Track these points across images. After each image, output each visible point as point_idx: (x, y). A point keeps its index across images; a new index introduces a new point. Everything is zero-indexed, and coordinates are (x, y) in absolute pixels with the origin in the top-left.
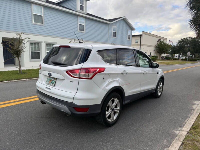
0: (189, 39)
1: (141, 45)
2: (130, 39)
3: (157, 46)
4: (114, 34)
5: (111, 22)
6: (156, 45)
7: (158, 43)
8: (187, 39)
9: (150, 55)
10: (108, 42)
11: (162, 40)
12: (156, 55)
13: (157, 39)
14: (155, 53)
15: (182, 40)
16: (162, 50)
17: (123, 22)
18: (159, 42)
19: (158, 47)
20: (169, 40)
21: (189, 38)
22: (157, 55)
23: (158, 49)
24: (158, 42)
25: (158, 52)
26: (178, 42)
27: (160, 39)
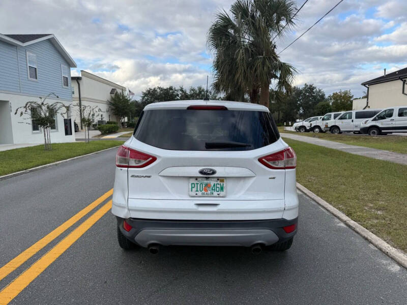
0: (158, 90)
1: (81, 99)
2: (69, 85)
3: (113, 102)
4: (34, 73)
5: (23, 42)
6: (109, 100)
7: (112, 95)
8: (156, 91)
9: (102, 119)
10: (19, 91)
11: (119, 91)
12: (111, 120)
13: (110, 88)
14: (109, 116)
15: (149, 91)
16: (123, 109)
17: (48, 46)
18: (114, 95)
19: (113, 105)
20: (130, 91)
21: (159, 88)
22: (114, 120)
23: (114, 108)
24: (111, 93)
25: (116, 114)
26: (142, 96)
27: (115, 89)
